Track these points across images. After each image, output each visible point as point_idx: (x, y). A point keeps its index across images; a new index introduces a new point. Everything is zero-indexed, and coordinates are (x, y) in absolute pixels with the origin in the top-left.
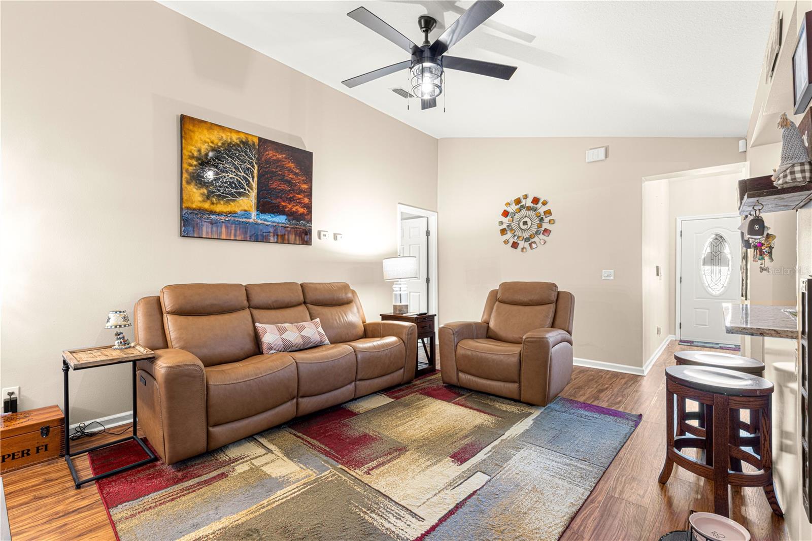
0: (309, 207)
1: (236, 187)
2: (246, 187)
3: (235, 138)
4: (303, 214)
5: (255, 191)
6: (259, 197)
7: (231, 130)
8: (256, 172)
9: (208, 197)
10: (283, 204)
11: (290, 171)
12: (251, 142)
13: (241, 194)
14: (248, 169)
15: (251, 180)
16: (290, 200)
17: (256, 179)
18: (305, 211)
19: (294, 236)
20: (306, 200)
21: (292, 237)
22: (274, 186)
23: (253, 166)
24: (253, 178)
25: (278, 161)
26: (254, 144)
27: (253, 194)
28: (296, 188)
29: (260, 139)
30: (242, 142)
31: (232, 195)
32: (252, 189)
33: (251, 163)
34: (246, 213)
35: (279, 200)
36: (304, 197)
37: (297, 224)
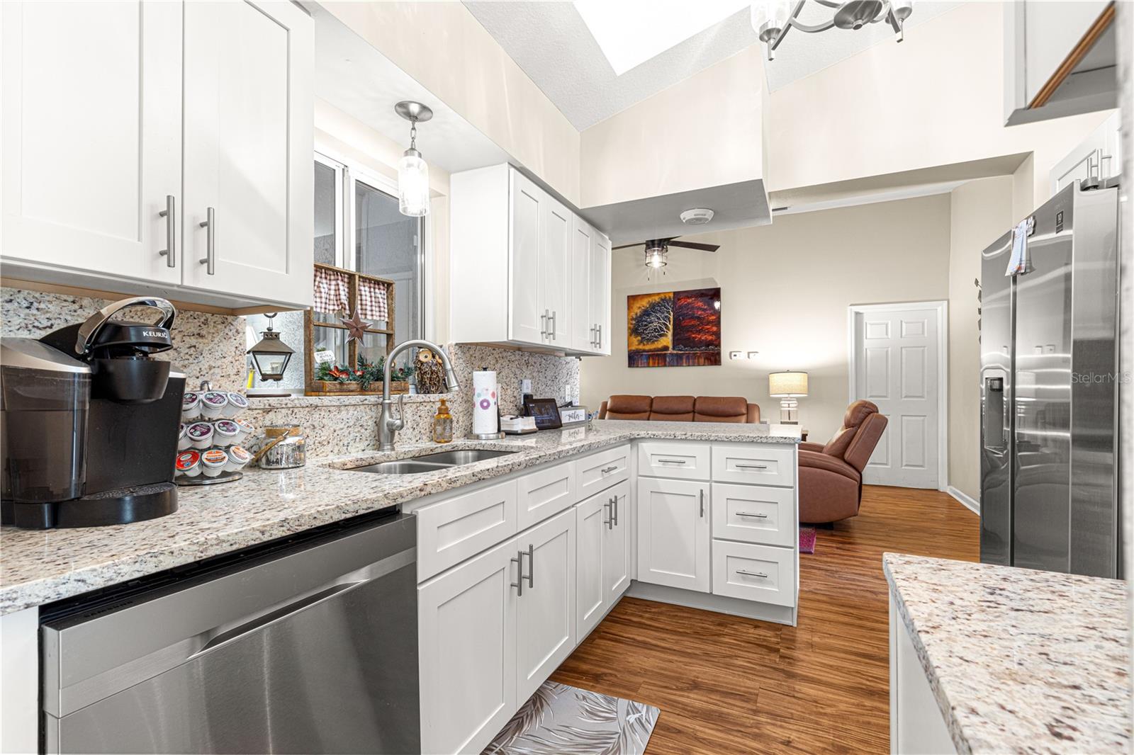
0: (718, 335)
1: (658, 332)
2: (665, 330)
3: (657, 299)
4: (712, 340)
5: (671, 330)
6: (674, 335)
7: (654, 294)
8: (671, 317)
9: (641, 342)
10: (693, 336)
11: (699, 308)
12: (668, 298)
13: (661, 335)
14: (666, 317)
15: (668, 324)
16: (699, 332)
17: (672, 323)
18: (714, 337)
19: (703, 360)
20: (715, 329)
21: (702, 360)
22: (685, 324)
23: (670, 314)
24: (670, 322)
25: (689, 304)
26: (670, 298)
27: (670, 334)
28: (704, 321)
29: (675, 293)
30: (662, 300)
31: (656, 337)
32: (669, 330)
33: (668, 312)
34: (666, 348)
35: (690, 333)
36: (713, 326)
37: (706, 350)
